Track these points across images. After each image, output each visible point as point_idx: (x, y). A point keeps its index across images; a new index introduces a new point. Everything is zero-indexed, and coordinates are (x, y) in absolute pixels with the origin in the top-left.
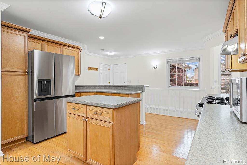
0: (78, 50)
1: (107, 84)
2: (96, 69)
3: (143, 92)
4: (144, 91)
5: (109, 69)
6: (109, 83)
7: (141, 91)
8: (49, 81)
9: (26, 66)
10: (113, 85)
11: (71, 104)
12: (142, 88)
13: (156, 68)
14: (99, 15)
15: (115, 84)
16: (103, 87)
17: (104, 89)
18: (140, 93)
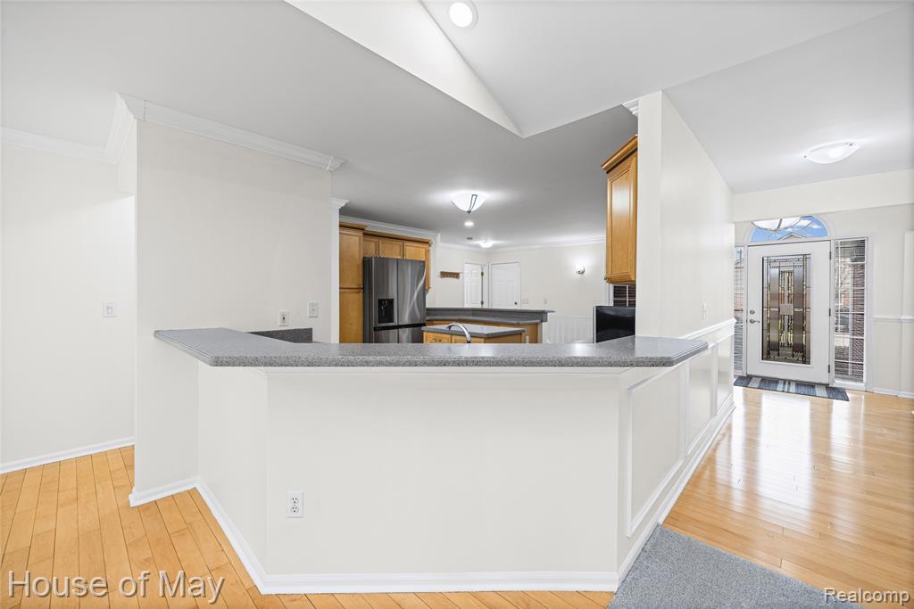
0: (427, 246)
1: (479, 306)
2: (456, 275)
3: (542, 321)
4: (544, 318)
5: (482, 274)
6: (482, 303)
7: (538, 321)
8: (391, 301)
9: (361, 279)
10: (490, 307)
11: (431, 334)
12: (541, 316)
13: (583, 272)
14: (467, 209)
15: (496, 306)
16: (471, 312)
17: (473, 315)
18: (537, 324)
